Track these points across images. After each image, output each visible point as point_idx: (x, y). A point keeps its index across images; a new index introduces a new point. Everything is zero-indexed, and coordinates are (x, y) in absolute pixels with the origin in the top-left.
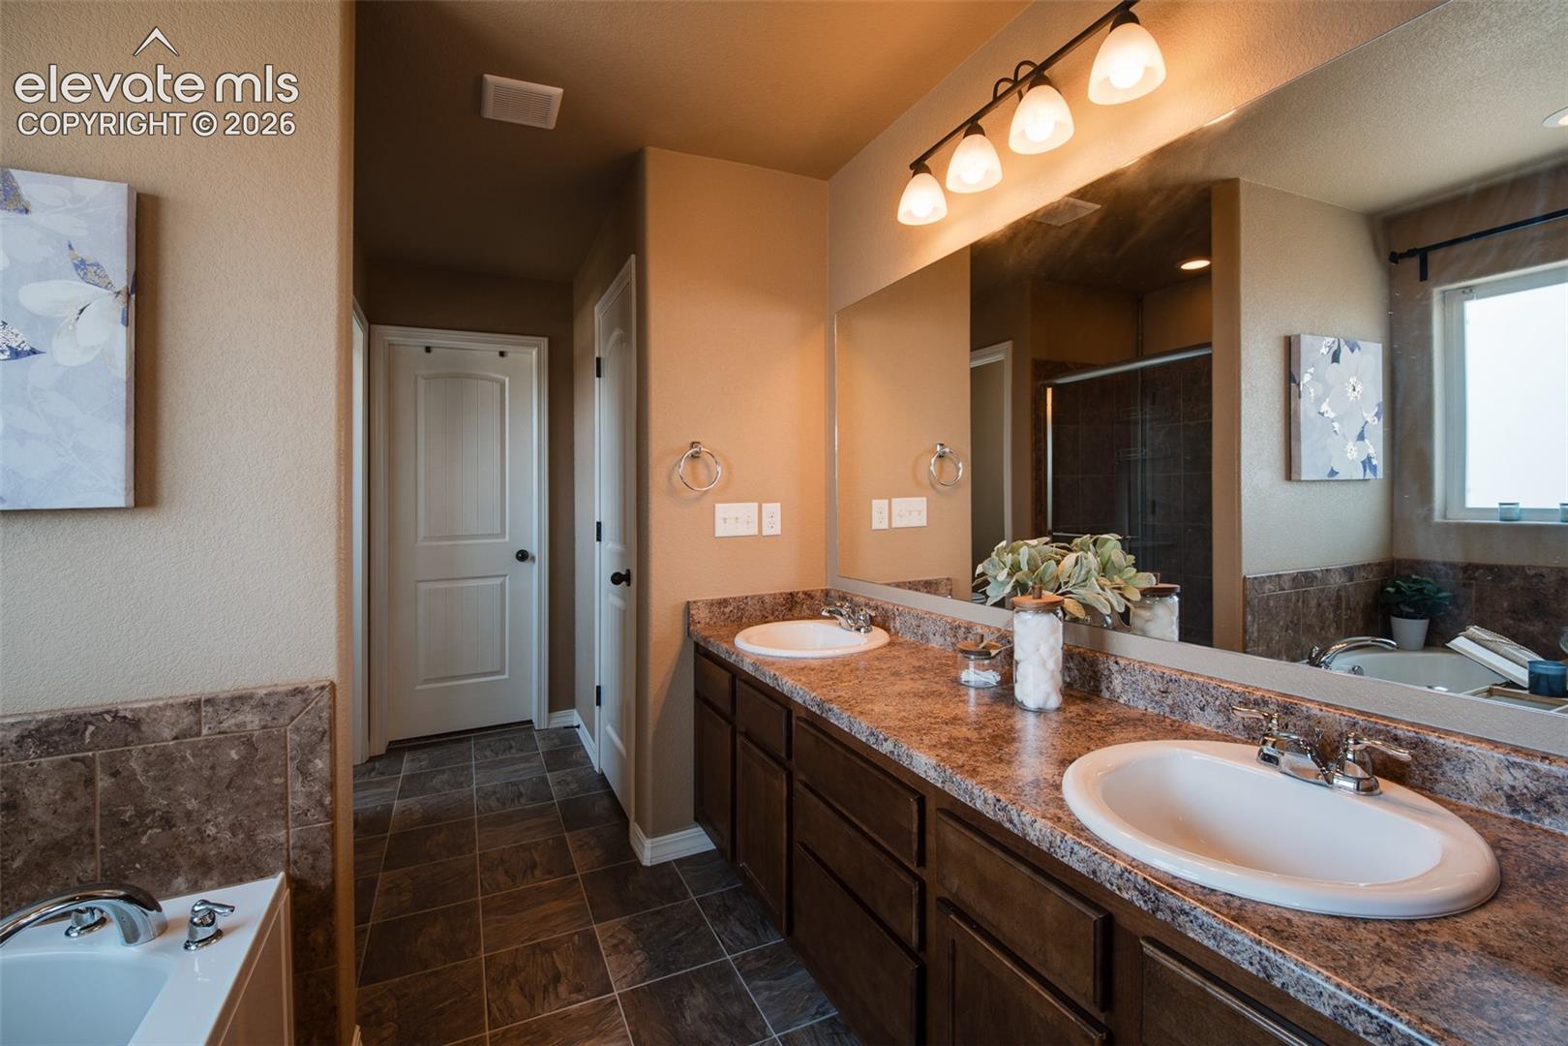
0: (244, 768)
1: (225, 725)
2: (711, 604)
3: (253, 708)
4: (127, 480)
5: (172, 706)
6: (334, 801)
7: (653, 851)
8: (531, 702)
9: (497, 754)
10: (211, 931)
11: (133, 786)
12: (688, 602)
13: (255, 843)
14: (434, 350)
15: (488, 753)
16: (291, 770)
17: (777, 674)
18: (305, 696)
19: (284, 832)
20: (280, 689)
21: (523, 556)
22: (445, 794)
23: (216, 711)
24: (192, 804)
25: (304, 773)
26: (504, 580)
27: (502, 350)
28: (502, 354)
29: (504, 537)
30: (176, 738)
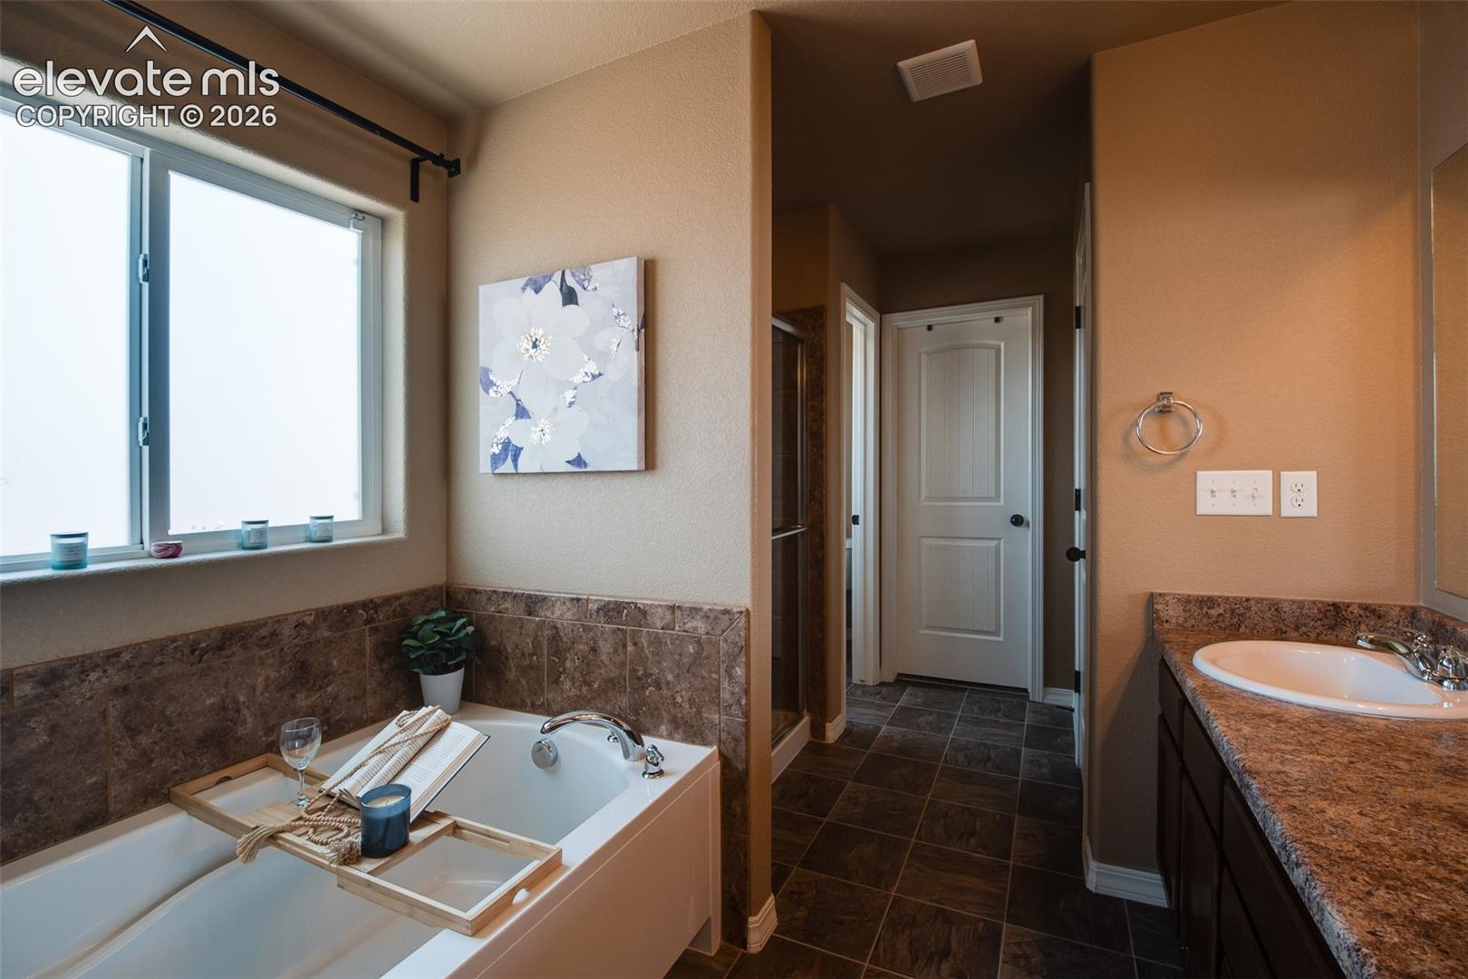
0: (698, 658)
1: (687, 626)
2: (1187, 601)
3: (702, 618)
4: (639, 453)
5: (661, 606)
6: (748, 704)
7: (1100, 877)
8: (1025, 670)
9: (983, 712)
10: (656, 769)
11: (643, 655)
12: (1152, 594)
13: (701, 719)
14: (935, 327)
15: (976, 709)
16: (722, 672)
17: (1213, 711)
18: (730, 616)
19: (717, 716)
20: (716, 608)
21: (1018, 521)
22: (924, 734)
23: (682, 615)
24: (670, 677)
25: (731, 677)
26: (999, 544)
27: (998, 316)
28: (997, 320)
29: (999, 501)
30: (662, 629)
